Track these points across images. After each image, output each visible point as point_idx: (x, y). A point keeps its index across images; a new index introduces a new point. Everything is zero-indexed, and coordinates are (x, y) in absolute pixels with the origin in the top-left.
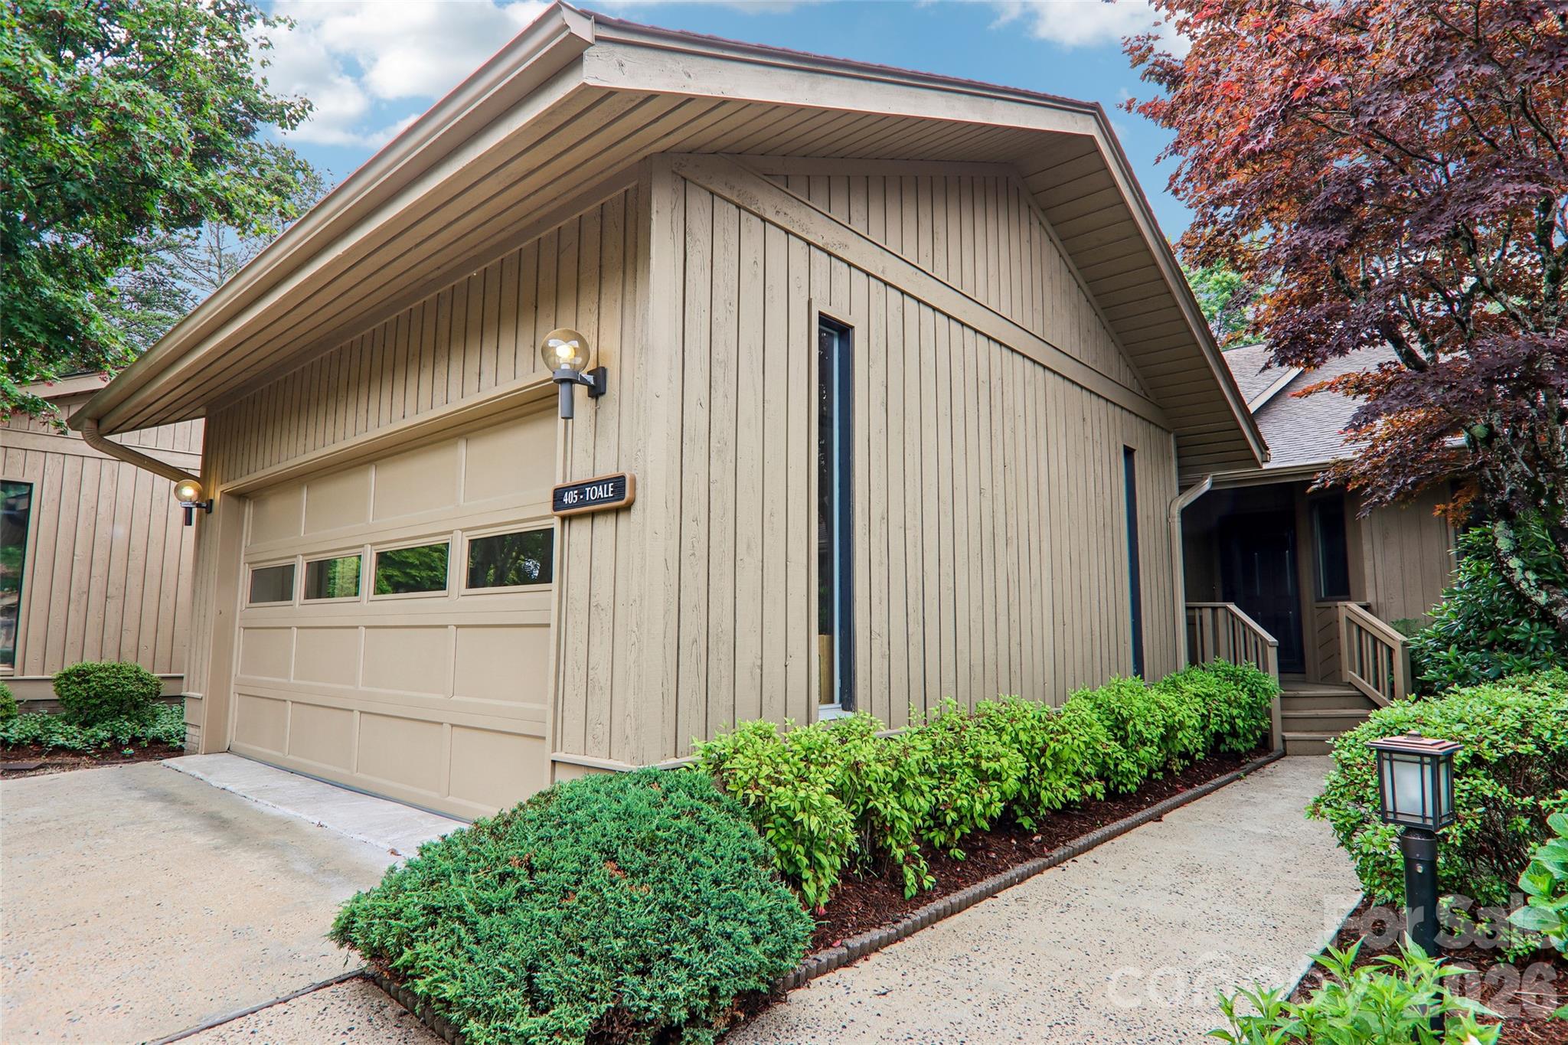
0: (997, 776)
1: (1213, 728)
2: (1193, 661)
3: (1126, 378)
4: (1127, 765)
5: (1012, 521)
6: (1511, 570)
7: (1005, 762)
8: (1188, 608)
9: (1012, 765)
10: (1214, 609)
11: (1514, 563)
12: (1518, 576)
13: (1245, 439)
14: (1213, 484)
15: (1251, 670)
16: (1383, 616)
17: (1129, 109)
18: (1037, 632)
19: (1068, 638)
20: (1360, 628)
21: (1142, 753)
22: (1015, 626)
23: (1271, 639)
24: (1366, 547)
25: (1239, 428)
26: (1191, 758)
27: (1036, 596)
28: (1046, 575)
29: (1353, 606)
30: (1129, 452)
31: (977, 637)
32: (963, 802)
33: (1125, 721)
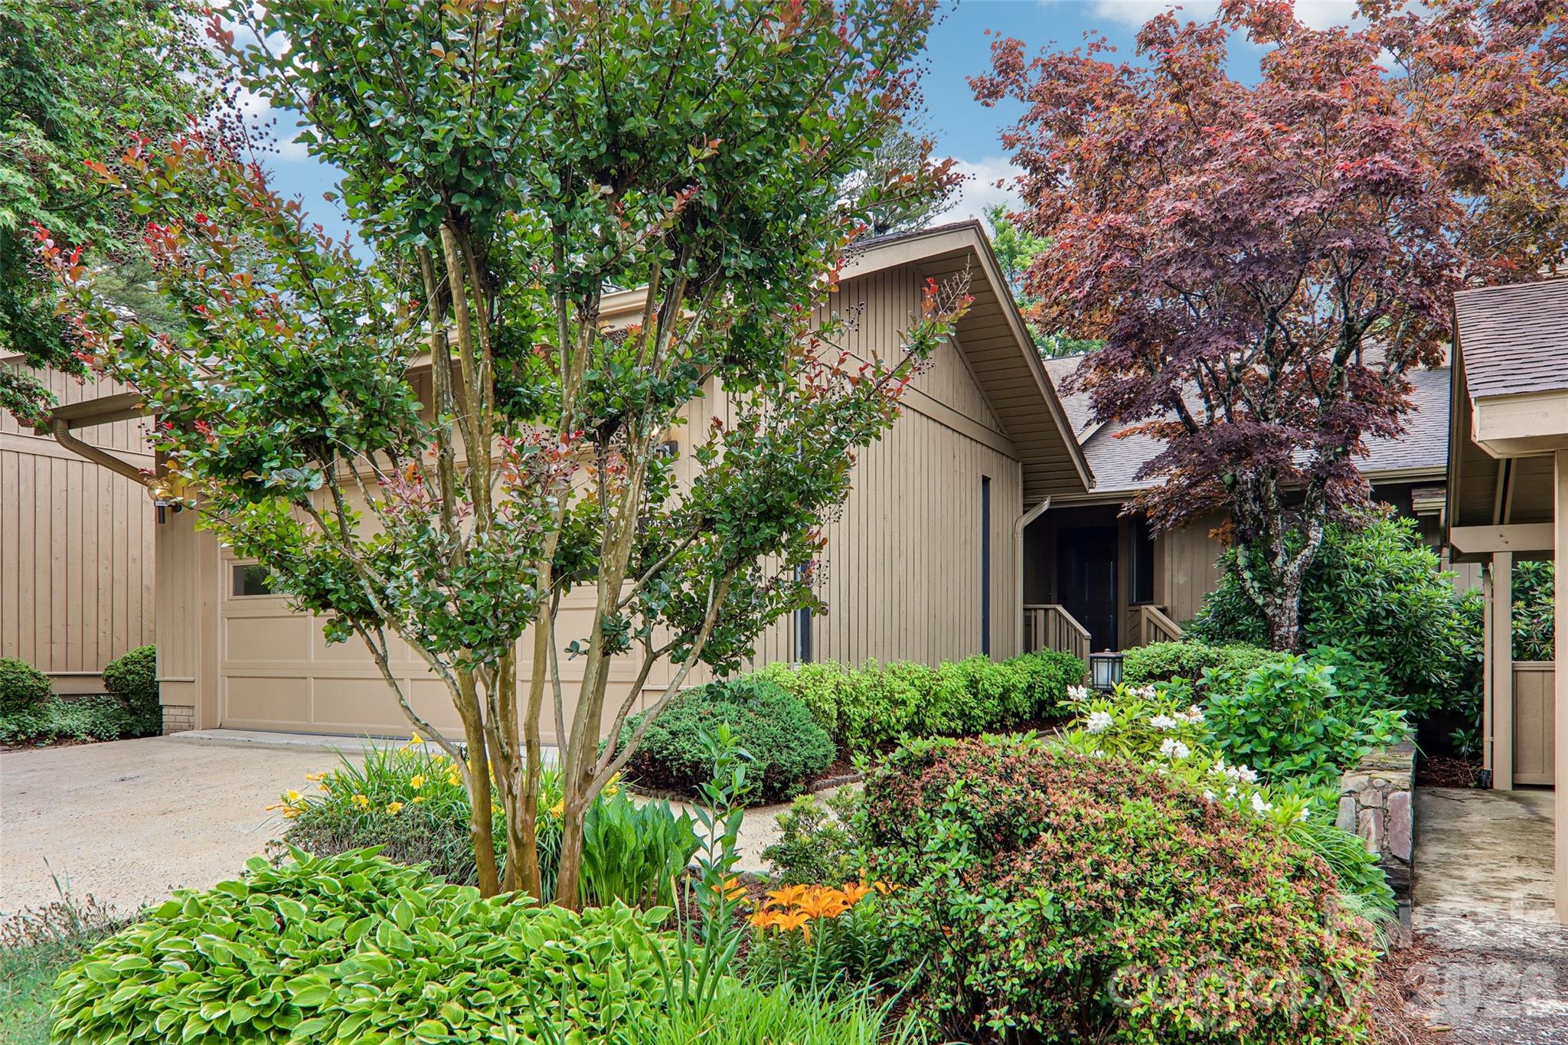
0: (904, 703)
1: (1037, 696)
2: (1028, 648)
3: (987, 419)
4: (977, 712)
5: (903, 539)
6: (1244, 580)
7: (908, 694)
8: (1025, 609)
9: (913, 696)
10: (1046, 610)
11: (1247, 575)
12: (1248, 584)
13: (1075, 469)
14: (1051, 504)
15: (1067, 655)
16: (1175, 617)
17: (999, 186)
18: (917, 622)
19: (938, 628)
20: (1156, 627)
21: (987, 704)
22: (903, 616)
23: (1086, 633)
24: (1167, 560)
25: (1071, 461)
26: (1021, 718)
27: (917, 595)
28: (925, 579)
29: (1152, 608)
30: (986, 481)
31: (880, 624)
32: (884, 718)
33: (977, 682)
